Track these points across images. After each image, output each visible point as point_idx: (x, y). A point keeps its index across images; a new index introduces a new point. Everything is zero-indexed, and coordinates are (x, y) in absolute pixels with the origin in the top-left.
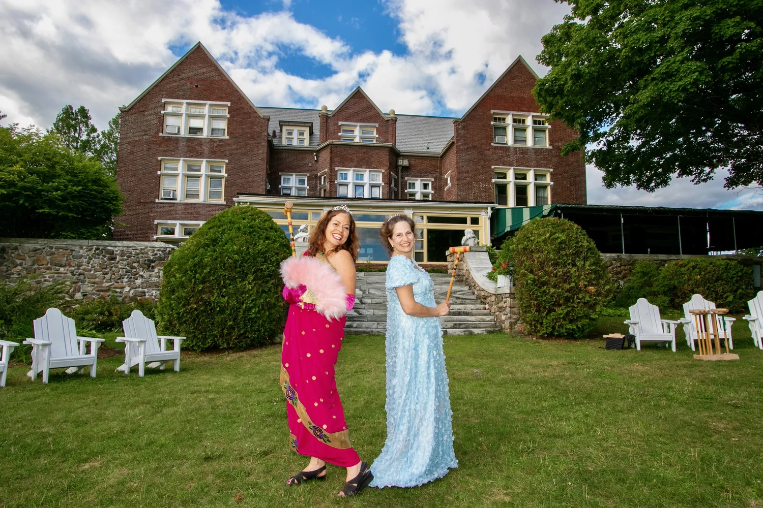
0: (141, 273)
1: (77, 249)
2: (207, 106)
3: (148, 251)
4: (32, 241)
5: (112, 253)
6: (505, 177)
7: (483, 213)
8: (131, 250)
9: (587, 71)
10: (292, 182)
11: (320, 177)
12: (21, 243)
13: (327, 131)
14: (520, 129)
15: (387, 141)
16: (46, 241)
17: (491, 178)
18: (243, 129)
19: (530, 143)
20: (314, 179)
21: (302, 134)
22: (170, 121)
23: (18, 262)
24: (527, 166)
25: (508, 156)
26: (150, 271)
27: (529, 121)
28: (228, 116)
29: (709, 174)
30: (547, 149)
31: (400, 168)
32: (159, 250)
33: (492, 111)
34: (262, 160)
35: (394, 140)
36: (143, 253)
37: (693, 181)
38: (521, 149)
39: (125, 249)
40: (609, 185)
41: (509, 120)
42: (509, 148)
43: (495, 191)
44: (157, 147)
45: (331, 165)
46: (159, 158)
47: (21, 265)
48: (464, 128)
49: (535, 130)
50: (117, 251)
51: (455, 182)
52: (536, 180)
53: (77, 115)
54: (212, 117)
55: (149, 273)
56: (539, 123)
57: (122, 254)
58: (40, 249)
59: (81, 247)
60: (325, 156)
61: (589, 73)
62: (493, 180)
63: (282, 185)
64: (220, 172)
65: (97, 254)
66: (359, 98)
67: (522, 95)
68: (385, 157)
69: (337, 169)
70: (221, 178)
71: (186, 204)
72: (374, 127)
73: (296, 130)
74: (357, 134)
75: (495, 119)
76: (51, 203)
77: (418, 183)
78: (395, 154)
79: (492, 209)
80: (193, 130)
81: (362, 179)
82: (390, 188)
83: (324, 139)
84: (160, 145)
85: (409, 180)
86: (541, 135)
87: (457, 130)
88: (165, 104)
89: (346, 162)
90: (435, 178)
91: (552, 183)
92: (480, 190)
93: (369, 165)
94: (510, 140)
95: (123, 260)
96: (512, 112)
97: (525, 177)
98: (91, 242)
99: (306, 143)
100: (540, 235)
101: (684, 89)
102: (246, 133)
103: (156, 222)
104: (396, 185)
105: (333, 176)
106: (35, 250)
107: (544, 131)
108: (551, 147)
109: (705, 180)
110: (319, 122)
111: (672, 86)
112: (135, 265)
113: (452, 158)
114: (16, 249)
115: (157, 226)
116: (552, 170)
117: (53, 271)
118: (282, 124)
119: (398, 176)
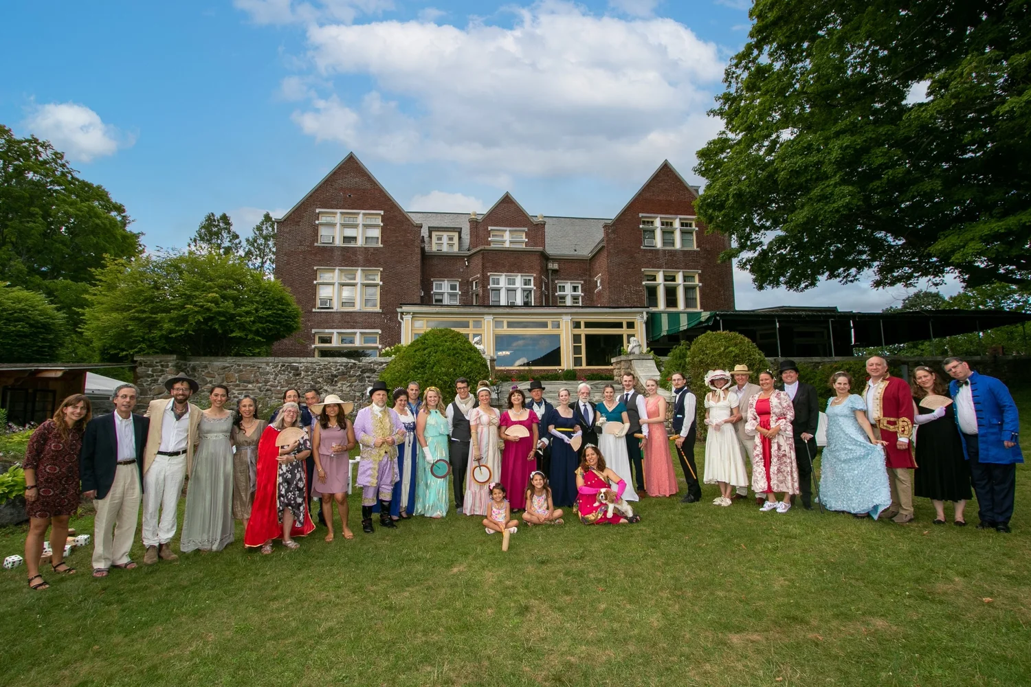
0: (325, 388)
1: (264, 366)
2: (361, 215)
3: (331, 366)
4: (221, 359)
5: (297, 369)
6: (654, 279)
7: (638, 317)
8: (314, 365)
9: (748, 190)
10: (444, 288)
11: (472, 282)
12: (211, 361)
13: (477, 236)
14: (668, 233)
15: (536, 245)
16: (234, 359)
17: (641, 281)
18: (397, 237)
19: (678, 245)
20: (466, 284)
21: (451, 239)
22: (323, 232)
23: (209, 379)
24: (676, 268)
25: (657, 259)
26: (334, 385)
27: (677, 224)
28: (382, 224)
29: (856, 276)
30: (694, 251)
31: (550, 272)
32: (341, 365)
33: (641, 215)
34: (416, 267)
35: (543, 244)
36: (326, 369)
37: (840, 282)
38: (670, 251)
39: (309, 365)
40: (761, 288)
41: (657, 223)
42: (658, 250)
43: (645, 293)
44: (313, 257)
45: (483, 271)
46: (315, 268)
47: (211, 382)
48: (613, 232)
49: (683, 232)
50: (302, 367)
51: (607, 286)
52: (685, 281)
53: (219, 222)
54: (366, 226)
55: (332, 387)
56: (687, 225)
57: (307, 370)
58: (228, 367)
59: (268, 365)
60: (477, 261)
61: (749, 192)
62: (644, 283)
63: (434, 290)
64: (374, 280)
65: (283, 371)
66: (508, 203)
67: (669, 198)
68: (536, 261)
69: (489, 274)
70: (375, 285)
71: (343, 312)
72: (524, 231)
73: (445, 235)
74: (507, 238)
75: (644, 222)
76: (242, 327)
77: (568, 287)
78: (545, 257)
79: (647, 313)
80: (347, 239)
81: (514, 284)
82: (542, 292)
83: (473, 244)
84: (315, 254)
85: (559, 283)
86: (687, 237)
87: (607, 234)
88: (319, 214)
89: (499, 268)
90: (585, 281)
91: (701, 284)
92: (631, 292)
93: (520, 270)
94: (658, 242)
95: (308, 376)
96: (660, 216)
97: (674, 279)
98: (277, 359)
99: (456, 249)
100: (714, 349)
101: (837, 211)
102: (400, 241)
103: (313, 331)
104: (547, 289)
105: (484, 281)
106: (224, 368)
107: (691, 233)
108: (698, 249)
109: (851, 281)
110: (468, 227)
111: (826, 208)
112: (320, 380)
113: (603, 261)
114: (206, 367)
115: (314, 335)
116: (700, 272)
117: (241, 388)
118: (431, 230)
119: (548, 279)
